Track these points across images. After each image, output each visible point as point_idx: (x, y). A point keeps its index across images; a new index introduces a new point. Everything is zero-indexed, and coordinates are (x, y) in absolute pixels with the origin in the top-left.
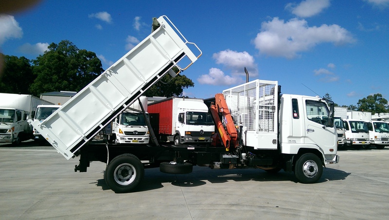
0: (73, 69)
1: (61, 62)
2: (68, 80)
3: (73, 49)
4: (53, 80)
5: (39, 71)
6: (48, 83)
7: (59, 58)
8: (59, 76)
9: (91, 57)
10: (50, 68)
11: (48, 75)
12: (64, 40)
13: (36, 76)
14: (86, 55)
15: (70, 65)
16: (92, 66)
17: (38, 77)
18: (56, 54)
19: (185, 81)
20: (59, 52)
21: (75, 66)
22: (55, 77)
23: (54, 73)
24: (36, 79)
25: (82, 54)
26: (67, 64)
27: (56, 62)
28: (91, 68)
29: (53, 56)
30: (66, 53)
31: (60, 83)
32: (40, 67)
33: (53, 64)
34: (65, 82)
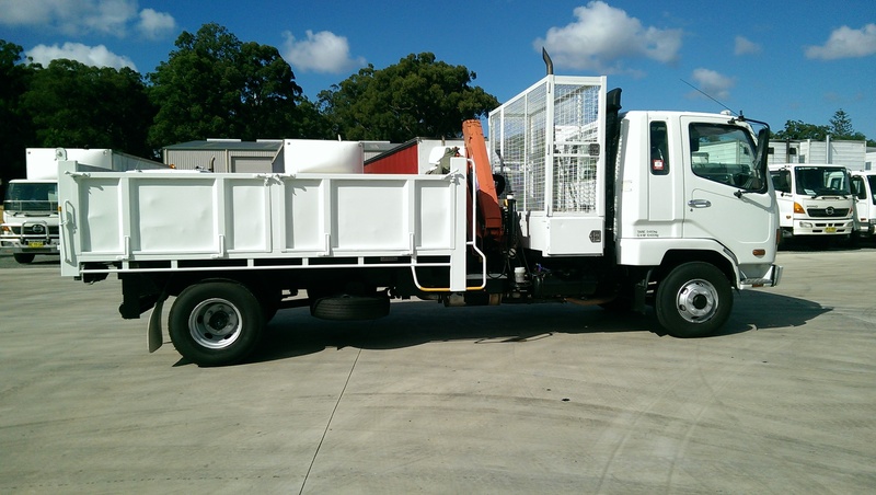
0: (232, 88)
1: (205, 74)
2: (225, 115)
3: (229, 42)
4: (193, 116)
5: (162, 97)
6: (182, 123)
7: (199, 66)
8: (203, 106)
9: (268, 59)
10: (182, 88)
11: (180, 104)
12: (206, 23)
13: (157, 109)
14: (257, 55)
15: (225, 81)
16: (271, 80)
17: (162, 111)
18: (193, 56)
19: (479, 101)
20: (199, 53)
21: (237, 82)
22: (196, 108)
23: (194, 100)
24: (157, 116)
25: (249, 54)
26: (218, 77)
27: (195, 76)
28: (271, 85)
29: (187, 61)
30: (215, 54)
31: (207, 121)
32: (163, 88)
33: (189, 81)
34: (218, 119)
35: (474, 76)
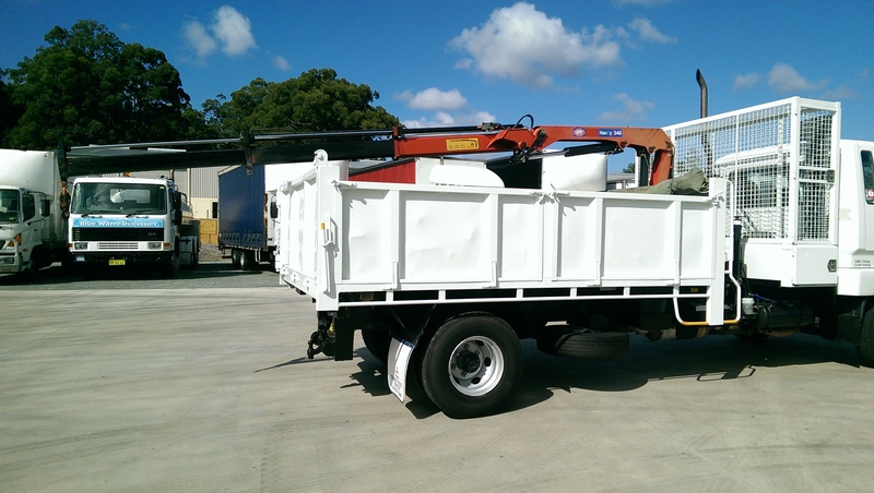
0: (113, 91)
1: (83, 74)
2: (103, 120)
3: (109, 42)
4: (66, 119)
5: (30, 97)
6: (53, 126)
7: (75, 64)
8: (79, 108)
9: (154, 63)
10: (55, 89)
11: (51, 105)
13: (21, 109)
14: (141, 58)
15: (105, 83)
16: (157, 85)
17: (29, 112)
18: (69, 54)
19: (383, 121)
20: (74, 50)
21: (117, 85)
22: (70, 111)
23: (67, 102)
24: (24, 117)
25: (133, 56)
26: (97, 80)
27: (70, 75)
28: (157, 90)
29: (61, 59)
30: (92, 54)
31: (83, 125)
32: (32, 87)
33: (63, 81)
34: (96, 124)
35: (377, 96)
